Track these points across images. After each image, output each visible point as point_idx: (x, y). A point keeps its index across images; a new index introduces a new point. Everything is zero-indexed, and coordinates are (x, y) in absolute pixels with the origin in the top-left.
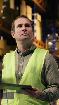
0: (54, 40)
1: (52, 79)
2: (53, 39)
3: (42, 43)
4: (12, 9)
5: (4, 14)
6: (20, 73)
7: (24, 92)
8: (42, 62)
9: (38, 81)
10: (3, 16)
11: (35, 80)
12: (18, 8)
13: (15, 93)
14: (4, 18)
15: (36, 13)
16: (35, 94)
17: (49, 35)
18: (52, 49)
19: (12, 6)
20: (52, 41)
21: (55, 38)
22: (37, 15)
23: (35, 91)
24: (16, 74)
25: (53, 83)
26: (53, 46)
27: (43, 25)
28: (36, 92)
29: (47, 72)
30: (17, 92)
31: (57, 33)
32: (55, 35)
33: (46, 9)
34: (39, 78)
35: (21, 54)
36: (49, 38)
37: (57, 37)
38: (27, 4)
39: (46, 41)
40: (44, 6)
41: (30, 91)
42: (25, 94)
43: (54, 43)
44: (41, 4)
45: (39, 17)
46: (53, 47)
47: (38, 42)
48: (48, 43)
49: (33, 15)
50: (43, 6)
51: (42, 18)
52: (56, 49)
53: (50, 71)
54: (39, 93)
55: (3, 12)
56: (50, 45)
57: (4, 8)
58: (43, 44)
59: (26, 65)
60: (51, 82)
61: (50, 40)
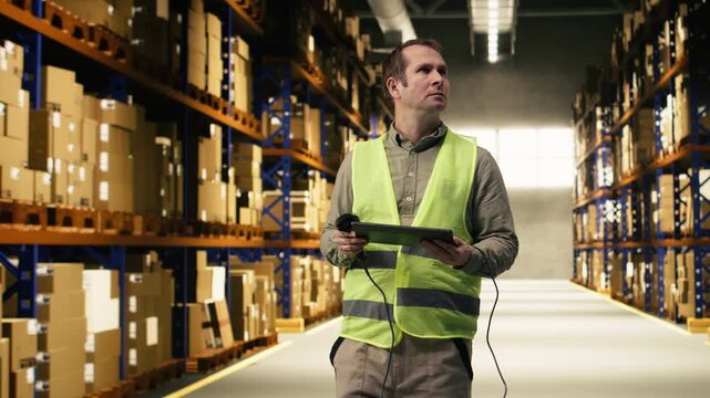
0: (287, 114)
1: (493, 218)
2: (283, 111)
3: (251, 118)
4: (162, 20)
5: (136, 32)
6: (409, 199)
7: (423, 250)
8: (469, 170)
9: (460, 222)
10: (135, 38)
11: (452, 221)
12: (180, 18)
13: (399, 254)
14: (136, 42)
15: (234, 35)
16: (458, 253)
17: (271, 100)
18: (280, 136)
19: (162, 11)
20: (281, 115)
21: (288, 106)
22: (236, 41)
23: (457, 246)
24: (398, 203)
25: (495, 229)
26: (282, 128)
27: (255, 70)
28: (460, 249)
29: (482, 198)
30: (403, 252)
31: (293, 93)
32: (290, 100)
33: (263, 25)
34: (461, 216)
35: (407, 145)
36: (271, 108)
37: (294, 105)
38: (208, 9)
39: (264, 115)
40: (258, 18)
41: (444, 246)
42: (426, 256)
43: (285, 120)
44: (248, 11)
45: (243, 48)
46: (281, 133)
47: (241, 117)
48: (269, 121)
49: (226, 40)
50: (253, 19)
51: (252, 52)
52: (291, 136)
53: (489, 196)
54: (466, 251)
55: (133, 24)
56: (275, 126)
57: (137, 13)
58: (255, 123)
59: (428, 178)
60: (490, 226)
61: (274, 113)
